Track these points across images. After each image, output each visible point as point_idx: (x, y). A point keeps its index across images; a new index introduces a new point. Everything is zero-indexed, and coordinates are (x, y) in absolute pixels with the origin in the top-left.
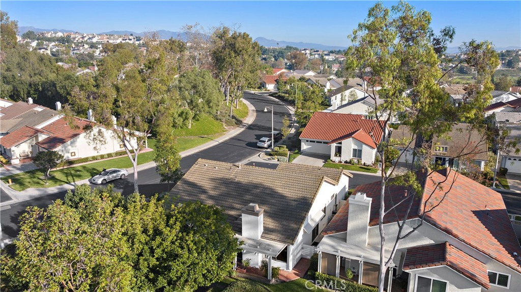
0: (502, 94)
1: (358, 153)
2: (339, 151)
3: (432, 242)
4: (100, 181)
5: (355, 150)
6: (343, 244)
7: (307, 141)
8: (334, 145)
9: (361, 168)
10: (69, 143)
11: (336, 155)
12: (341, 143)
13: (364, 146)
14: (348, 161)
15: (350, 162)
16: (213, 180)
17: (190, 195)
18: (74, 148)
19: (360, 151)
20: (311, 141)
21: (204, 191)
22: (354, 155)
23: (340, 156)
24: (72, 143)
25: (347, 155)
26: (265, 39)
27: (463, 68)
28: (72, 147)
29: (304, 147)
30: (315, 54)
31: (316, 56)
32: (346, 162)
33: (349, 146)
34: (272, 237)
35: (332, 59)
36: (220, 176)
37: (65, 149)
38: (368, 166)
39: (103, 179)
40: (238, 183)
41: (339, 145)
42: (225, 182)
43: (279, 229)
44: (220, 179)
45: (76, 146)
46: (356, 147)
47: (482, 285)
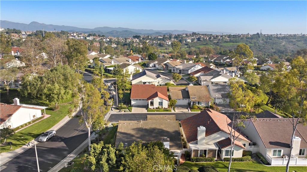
0: (196, 65)
1: (161, 104)
2: (152, 103)
3: (225, 138)
4: (45, 140)
5: (159, 102)
6: (197, 145)
7: (134, 100)
8: (150, 101)
9: (164, 110)
10: (7, 121)
11: (151, 106)
12: (153, 100)
13: (164, 100)
14: (157, 107)
15: (158, 108)
16: (134, 129)
17: (127, 138)
18: (10, 123)
19: (162, 102)
20: (136, 100)
21: (133, 136)
22: (159, 105)
23: (153, 106)
24: (8, 120)
25: (156, 105)
26: (38, 23)
27: (161, 44)
28: (9, 122)
29: (133, 103)
30: (81, 36)
31: (82, 37)
32: (156, 108)
33: (156, 101)
34: (173, 148)
35: (91, 39)
36: (135, 127)
37: (5, 125)
38: (166, 109)
39: (46, 138)
40: (146, 129)
41: (152, 101)
42: (139, 130)
43: (174, 145)
44: (136, 129)
45: (11, 122)
46: (160, 101)
47: (243, 148)
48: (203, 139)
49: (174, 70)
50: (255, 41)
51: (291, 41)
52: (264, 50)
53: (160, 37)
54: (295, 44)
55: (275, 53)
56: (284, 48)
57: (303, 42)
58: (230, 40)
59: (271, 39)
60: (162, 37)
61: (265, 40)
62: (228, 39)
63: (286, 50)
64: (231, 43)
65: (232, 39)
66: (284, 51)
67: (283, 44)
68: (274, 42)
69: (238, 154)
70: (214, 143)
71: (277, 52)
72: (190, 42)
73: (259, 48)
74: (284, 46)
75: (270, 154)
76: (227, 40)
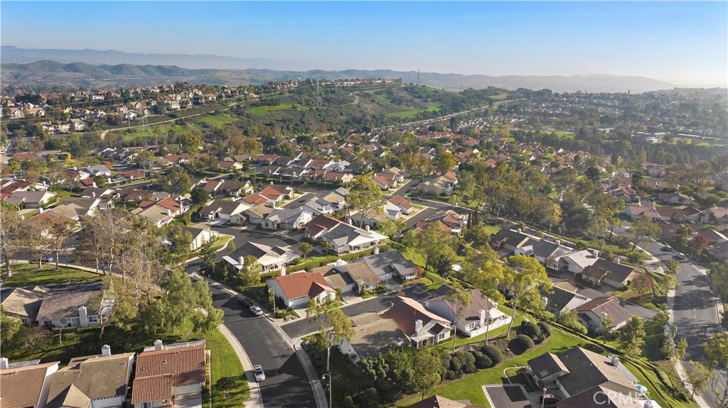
3: (434, 325)
6: (417, 337)
12: (319, 296)
13: (331, 293)
19: (329, 296)
20: (294, 300)
27: (112, 119)
48: (421, 330)
49: (267, 225)
50: (307, 98)
51: (366, 94)
52: (329, 119)
53: (98, 98)
54: (373, 101)
55: (347, 122)
56: (360, 112)
57: (384, 95)
58: (260, 98)
59: (333, 92)
60: (102, 98)
61: (324, 96)
62: (255, 96)
63: (364, 115)
64: (266, 108)
65: (264, 96)
66: (361, 119)
67: (356, 102)
68: (341, 98)
69: (447, 335)
70: (429, 331)
71: (351, 121)
72: (179, 107)
73: (319, 115)
74: (358, 106)
75: (467, 329)
76: (255, 98)
